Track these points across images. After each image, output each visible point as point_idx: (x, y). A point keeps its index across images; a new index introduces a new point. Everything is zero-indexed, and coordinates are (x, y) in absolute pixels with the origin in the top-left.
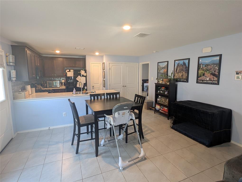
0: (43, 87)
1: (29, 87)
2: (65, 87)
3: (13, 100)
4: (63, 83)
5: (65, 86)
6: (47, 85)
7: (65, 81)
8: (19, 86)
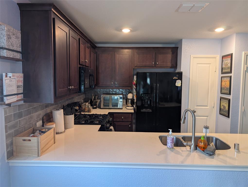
0: (94, 107)
1: (59, 115)
2: (132, 108)
3: (7, 161)
4: (129, 99)
5: (133, 106)
6: (100, 101)
7: (133, 97)
8: (37, 113)
